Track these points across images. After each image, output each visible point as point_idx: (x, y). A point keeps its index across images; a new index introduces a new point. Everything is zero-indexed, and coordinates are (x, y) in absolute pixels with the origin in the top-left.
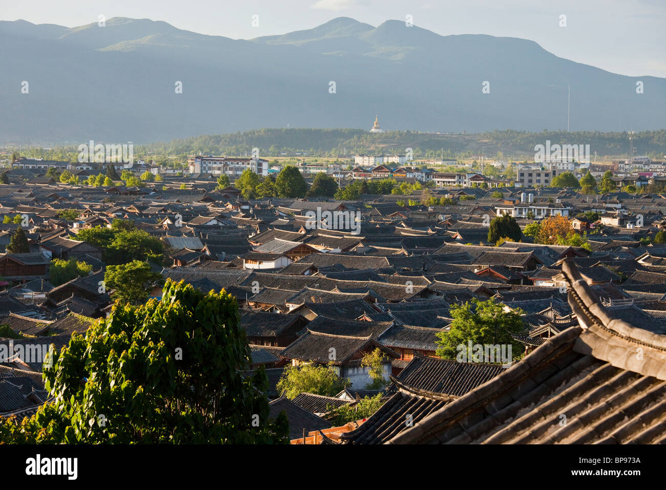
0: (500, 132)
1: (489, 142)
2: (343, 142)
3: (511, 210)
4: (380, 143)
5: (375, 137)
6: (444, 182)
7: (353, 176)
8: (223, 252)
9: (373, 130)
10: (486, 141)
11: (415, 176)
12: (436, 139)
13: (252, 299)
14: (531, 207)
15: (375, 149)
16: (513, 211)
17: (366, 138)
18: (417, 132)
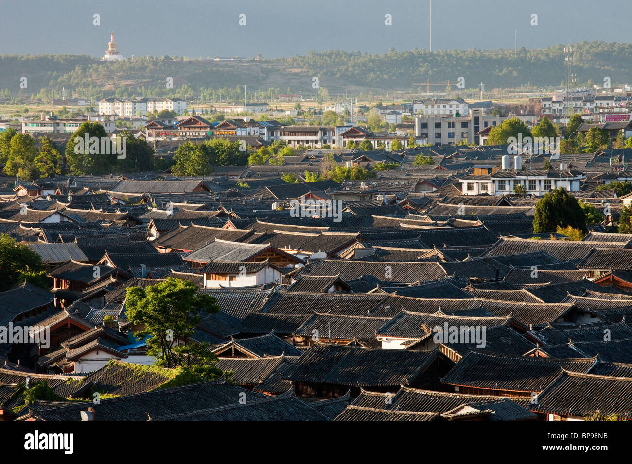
0: (319, 55)
1: (302, 72)
2: (56, 78)
3: (487, 183)
4: (121, 78)
5: (111, 68)
6: (298, 141)
7: (147, 136)
8: (142, 265)
9: (107, 57)
10: (297, 71)
11: (249, 133)
12: (215, 69)
13: (299, 332)
14: (518, 177)
15: (113, 89)
16: (489, 185)
17: (96, 71)
18: (182, 58)
